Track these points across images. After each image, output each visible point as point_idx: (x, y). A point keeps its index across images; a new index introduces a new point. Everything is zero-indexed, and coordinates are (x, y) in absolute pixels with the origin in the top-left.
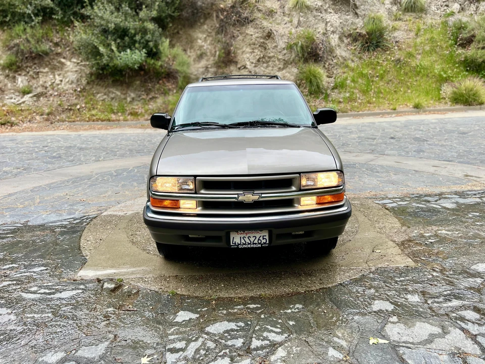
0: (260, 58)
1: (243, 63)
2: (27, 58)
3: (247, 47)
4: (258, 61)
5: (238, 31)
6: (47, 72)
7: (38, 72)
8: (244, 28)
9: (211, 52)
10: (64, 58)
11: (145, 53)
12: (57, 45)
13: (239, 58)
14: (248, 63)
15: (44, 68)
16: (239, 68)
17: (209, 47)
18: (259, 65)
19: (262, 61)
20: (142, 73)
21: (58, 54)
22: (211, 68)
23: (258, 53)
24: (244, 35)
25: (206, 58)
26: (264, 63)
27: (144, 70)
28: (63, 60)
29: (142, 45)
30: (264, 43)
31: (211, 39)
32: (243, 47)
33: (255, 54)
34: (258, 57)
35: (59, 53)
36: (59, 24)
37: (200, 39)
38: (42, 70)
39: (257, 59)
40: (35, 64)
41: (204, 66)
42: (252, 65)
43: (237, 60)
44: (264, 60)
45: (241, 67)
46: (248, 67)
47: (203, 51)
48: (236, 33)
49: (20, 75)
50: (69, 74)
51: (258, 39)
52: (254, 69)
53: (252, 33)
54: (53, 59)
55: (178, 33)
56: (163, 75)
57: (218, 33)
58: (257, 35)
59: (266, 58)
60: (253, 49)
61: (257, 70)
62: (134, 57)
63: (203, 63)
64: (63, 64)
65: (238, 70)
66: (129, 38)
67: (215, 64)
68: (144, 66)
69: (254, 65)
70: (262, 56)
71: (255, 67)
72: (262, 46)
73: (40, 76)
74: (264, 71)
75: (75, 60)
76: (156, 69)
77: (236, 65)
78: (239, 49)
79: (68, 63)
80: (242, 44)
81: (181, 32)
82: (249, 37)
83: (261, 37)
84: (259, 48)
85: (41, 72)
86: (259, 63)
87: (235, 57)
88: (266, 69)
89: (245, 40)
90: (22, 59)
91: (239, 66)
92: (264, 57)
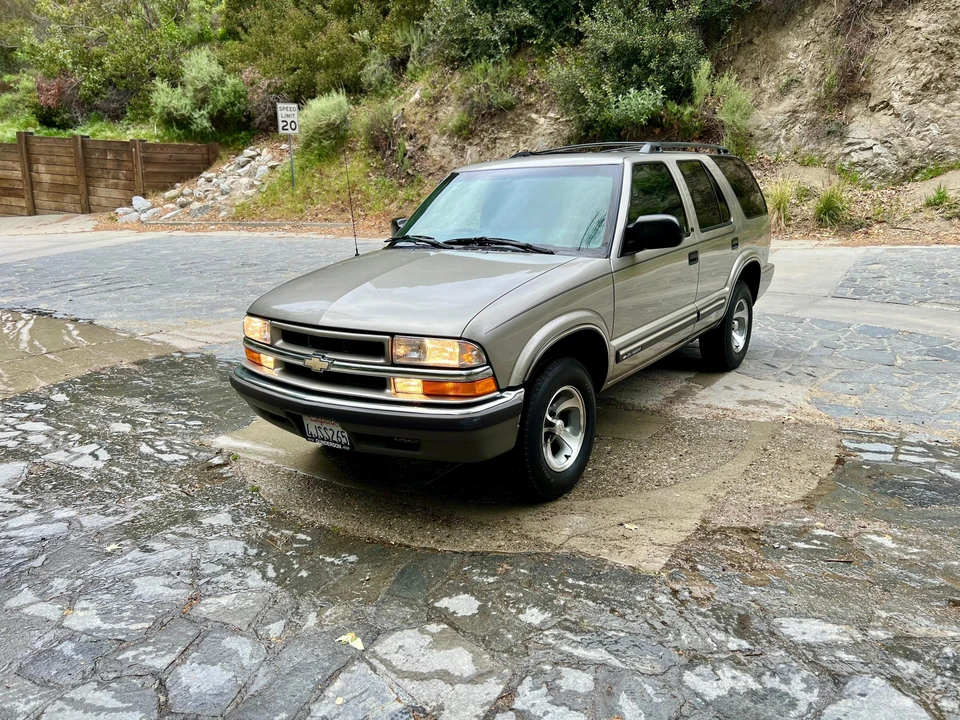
0: (930, 82)
1: (884, 96)
2: (483, 115)
3: (901, 59)
4: (925, 87)
5: (888, 21)
6: (509, 138)
7: (496, 139)
8: (905, 13)
9: (811, 78)
10: (537, 112)
11: (663, 93)
12: (530, 89)
13: (876, 84)
14: (896, 95)
15: (505, 132)
16: (873, 109)
17: (811, 66)
18: (924, 98)
19: (936, 88)
20: (657, 131)
21: (530, 106)
22: (804, 112)
23: (927, 69)
24: (898, 31)
25: (797, 91)
26: (939, 91)
27: (660, 125)
28: (534, 116)
29: (661, 79)
30: (948, 43)
31: (818, 47)
32: (891, 59)
33: (919, 72)
34: (924, 80)
35: (531, 104)
36: (540, 54)
37: (794, 52)
38: (501, 135)
39: (921, 84)
40: (493, 125)
41: (787, 109)
42: (905, 99)
43: (871, 90)
44: (941, 85)
45: (876, 105)
46: (895, 105)
47: (795, 75)
48: (881, 27)
49: (470, 144)
50: (540, 139)
51: (932, 37)
52: (907, 108)
53: (921, 24)
54: (521, 115)
55: (751, 42)
56: (696, 134)
57: (837, 33)
58: (932, 27)
59: (949, 80)
60: (916, 61)
61: (916, 109)
62: (642, 101)
63: (790, 102)
64: (533, 122)
65: (869, 113)
66: (640, 66)
67: (816, 102)
68: (662, 117)
69: (910, 98)
70: (937, 75)
71: (913, 102)
72: (941, 52)
73: (498, 145)
74: (935, 112)
75: (552, 115)
76: (682, 122)
77: (868, 101)
78: (880, 64)
79: (542, 121)
80: (891, 52)
81: (756, 41)
82: (911, 34)
83: (944, 31)
84: (932, 58)
85: (501, 138)
86: (925, 94)
87: (869, 83)
88: (943, 106)
89: (899, 42)
90: (477, 119)
91: (872, 104)
92: (941, 78)
